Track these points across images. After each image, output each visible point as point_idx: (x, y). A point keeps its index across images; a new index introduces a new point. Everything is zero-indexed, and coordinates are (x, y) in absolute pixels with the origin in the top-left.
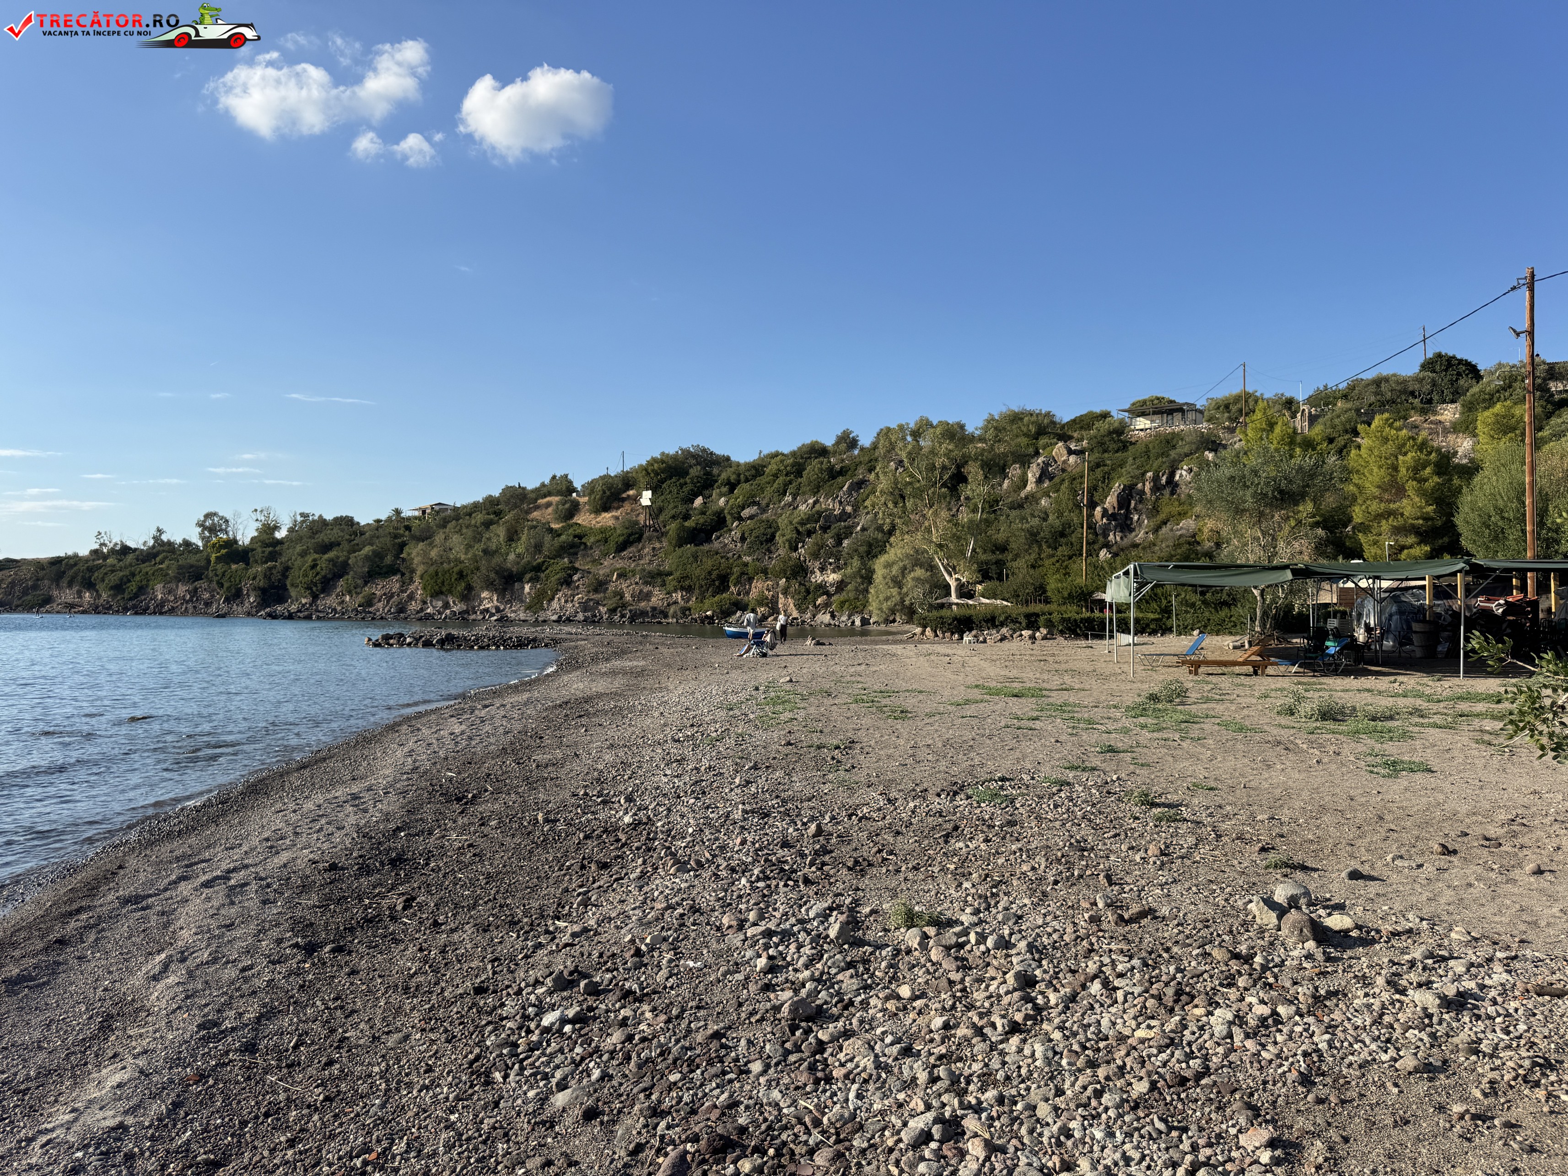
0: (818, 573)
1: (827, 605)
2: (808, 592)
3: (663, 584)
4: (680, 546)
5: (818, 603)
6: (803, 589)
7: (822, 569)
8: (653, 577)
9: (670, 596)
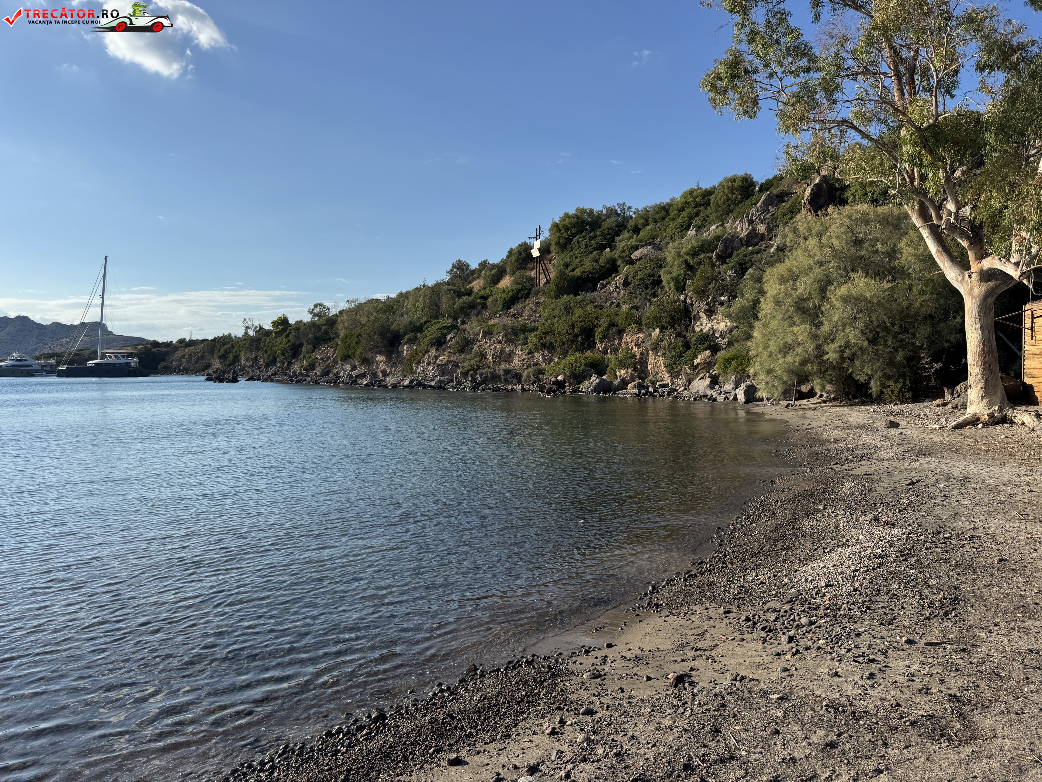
0: (704, 319)
1: (709, 365)
2: (687, 346)
4: (557, 297)
5: (697, 361)
6: (680, 341)
7: (710, 313)
8: (516, 334)
9: (534, 356)
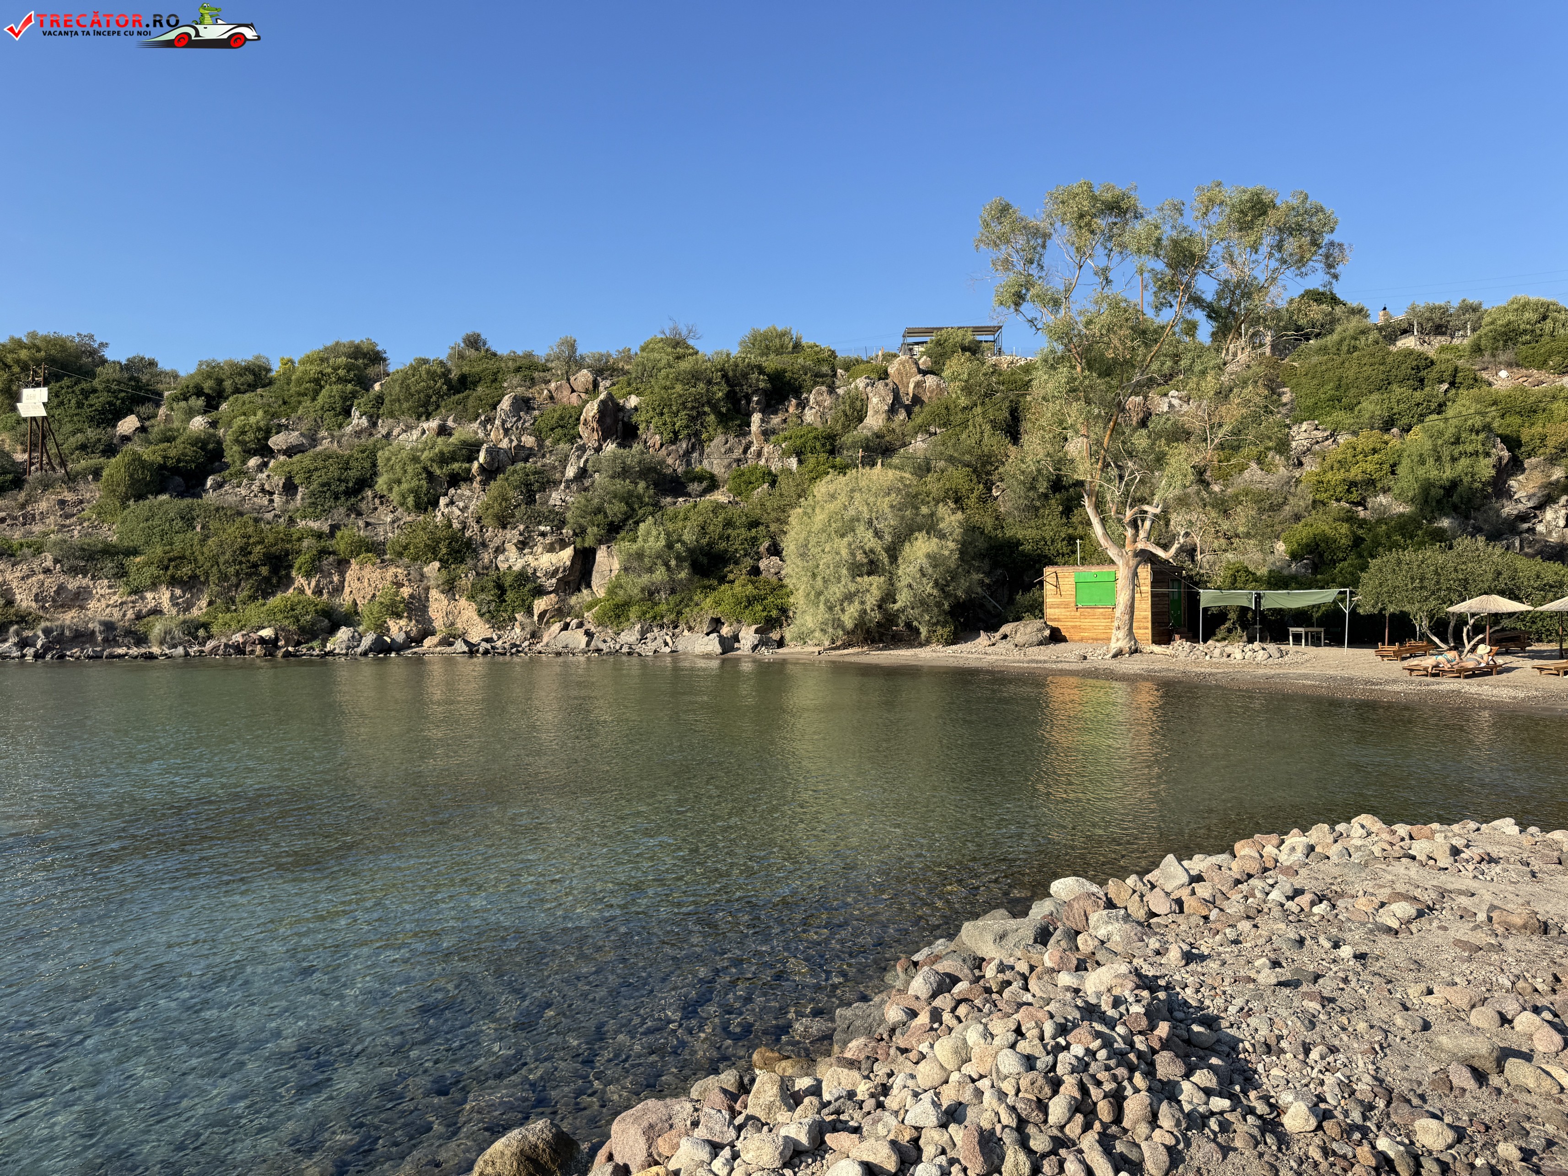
0: (512, 552)
2: (502, 588)
3: (121, 573)
4: (140, 497)
5: (535, 608)
6: (488, 583)
7: (523, 545)
8: (88, 558)
9: (143, 598)
